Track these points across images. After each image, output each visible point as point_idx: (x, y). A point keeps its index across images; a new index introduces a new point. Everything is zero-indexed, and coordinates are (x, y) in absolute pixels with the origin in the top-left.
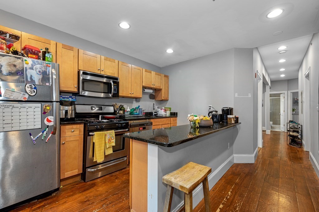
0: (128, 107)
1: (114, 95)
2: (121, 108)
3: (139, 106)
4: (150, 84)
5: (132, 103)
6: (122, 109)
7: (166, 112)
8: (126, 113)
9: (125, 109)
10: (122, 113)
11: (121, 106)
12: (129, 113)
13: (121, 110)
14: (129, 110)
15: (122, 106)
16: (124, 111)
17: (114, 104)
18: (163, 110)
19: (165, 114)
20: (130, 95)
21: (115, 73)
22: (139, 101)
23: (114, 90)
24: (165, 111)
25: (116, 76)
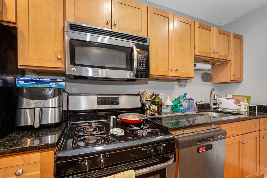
0: (169, 98)
1: (139, 74)
2: (155, 100)
3: (185, 95)
4: (209, 51)
5: (173, 89)
6: (157, 100)
7: (240, 106)
8: (164, 110)
9: (162, 102)
10: (156, 110)
11: (154, 96)
12: (170, 109)
13: (153, 103)
14: (169, 102)
15: (157, 96)
16: (160, 105)
17: (142, 91)
18: (232, 101)
19: (238, 107)
20: (170, 74)
21: (141, 30)
22: (184, 86)
23: (139, 63)
24: (238, 102)
25: (143, 34)
